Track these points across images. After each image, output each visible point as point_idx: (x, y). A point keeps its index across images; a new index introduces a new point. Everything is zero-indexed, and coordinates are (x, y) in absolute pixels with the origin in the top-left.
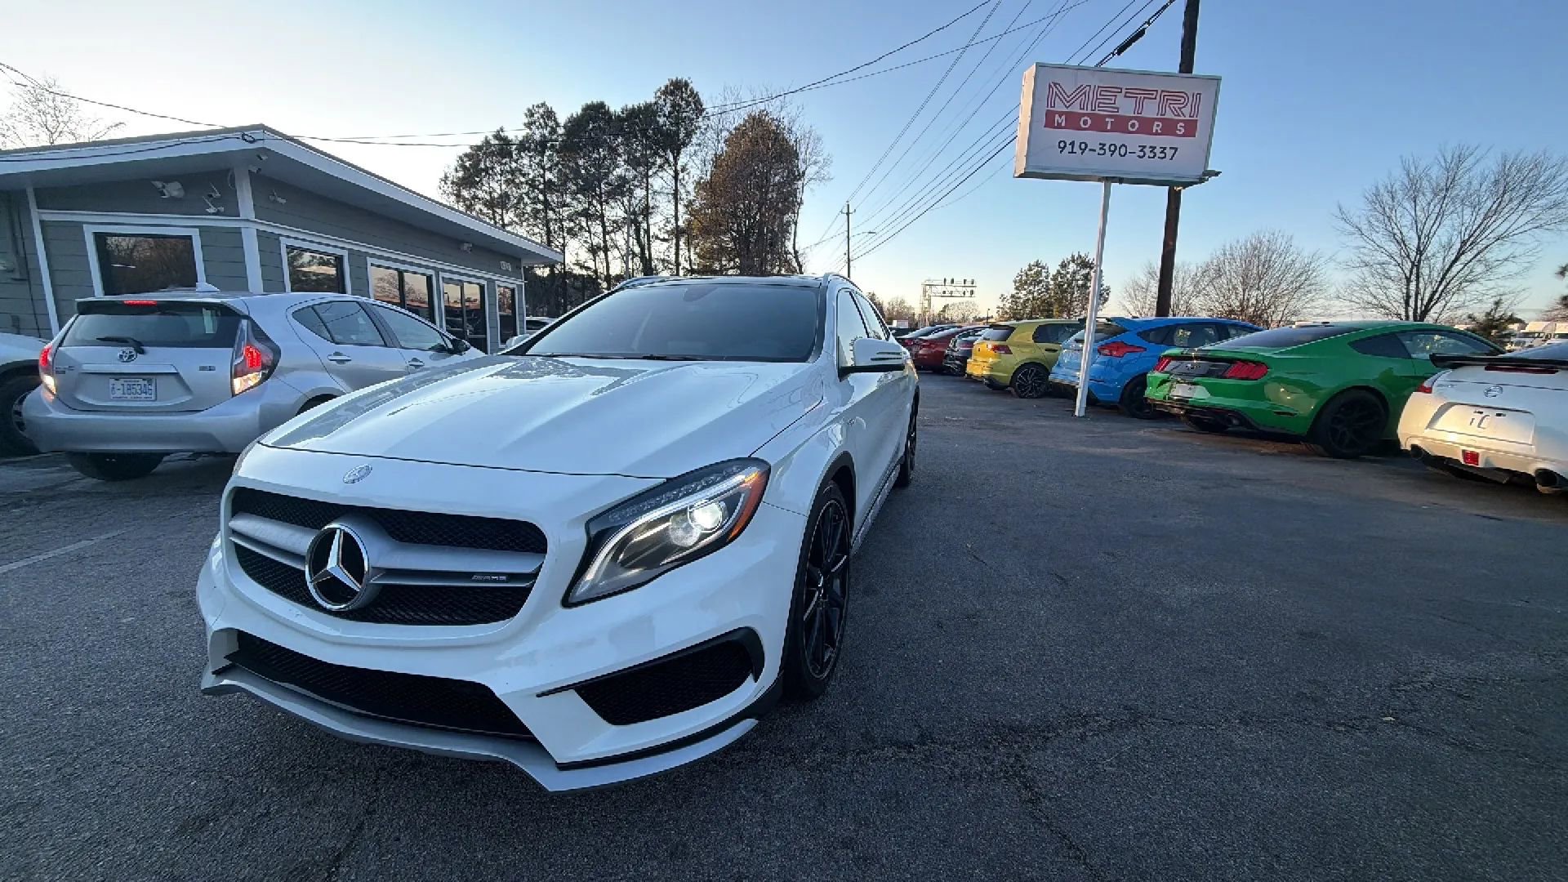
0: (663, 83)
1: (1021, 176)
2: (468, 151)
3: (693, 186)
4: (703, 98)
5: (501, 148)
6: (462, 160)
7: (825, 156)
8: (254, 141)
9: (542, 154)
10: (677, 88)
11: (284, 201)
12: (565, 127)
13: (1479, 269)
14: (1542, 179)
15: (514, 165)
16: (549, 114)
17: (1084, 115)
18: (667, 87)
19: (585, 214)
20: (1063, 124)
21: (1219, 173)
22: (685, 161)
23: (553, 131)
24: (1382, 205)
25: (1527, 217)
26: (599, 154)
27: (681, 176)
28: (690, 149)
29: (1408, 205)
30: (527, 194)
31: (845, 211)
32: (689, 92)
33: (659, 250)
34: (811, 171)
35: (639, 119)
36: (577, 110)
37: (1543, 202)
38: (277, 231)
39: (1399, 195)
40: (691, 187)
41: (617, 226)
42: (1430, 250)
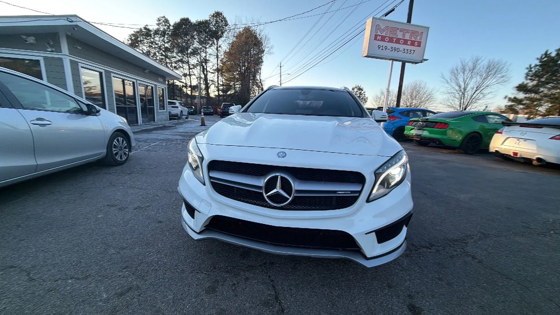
0: (212, 13)
1: (365, 57)
2: (133, 33)
3: (223, 53)
4: (228, 19)
5: (147, 33)
6: (131, 36)
7: (271, 45)
8: (72, 22)
9: (164, 36)
10: (218, 14)
11: (80, 48)
12: (173, 26)
13: (481, 96)
14: (500, 68)
15: (152, 40)
16: (167, 21)
17: (387, 37)
18: (214, 14)
19: (181, 61)
20: (380, 40)
21: (428, 60)
22: (221, 44)
23: (169, 28)
24: (454, 73)
25: (494, 80)
26: (187, 38)
27: (219, 49)
28: (223, 39)
29: (462, 74)
30: (158, 52)
31: (280, 66)
32: (222, 17)
33: (210, 76)
34: (266, 50)
35: (202, 26)
36: (178, 20)
37: (499, 75)
38: (77, 60)
39: (459, 71)
40: (222, 53)
41: (195, 66)
42: (468, 89)
